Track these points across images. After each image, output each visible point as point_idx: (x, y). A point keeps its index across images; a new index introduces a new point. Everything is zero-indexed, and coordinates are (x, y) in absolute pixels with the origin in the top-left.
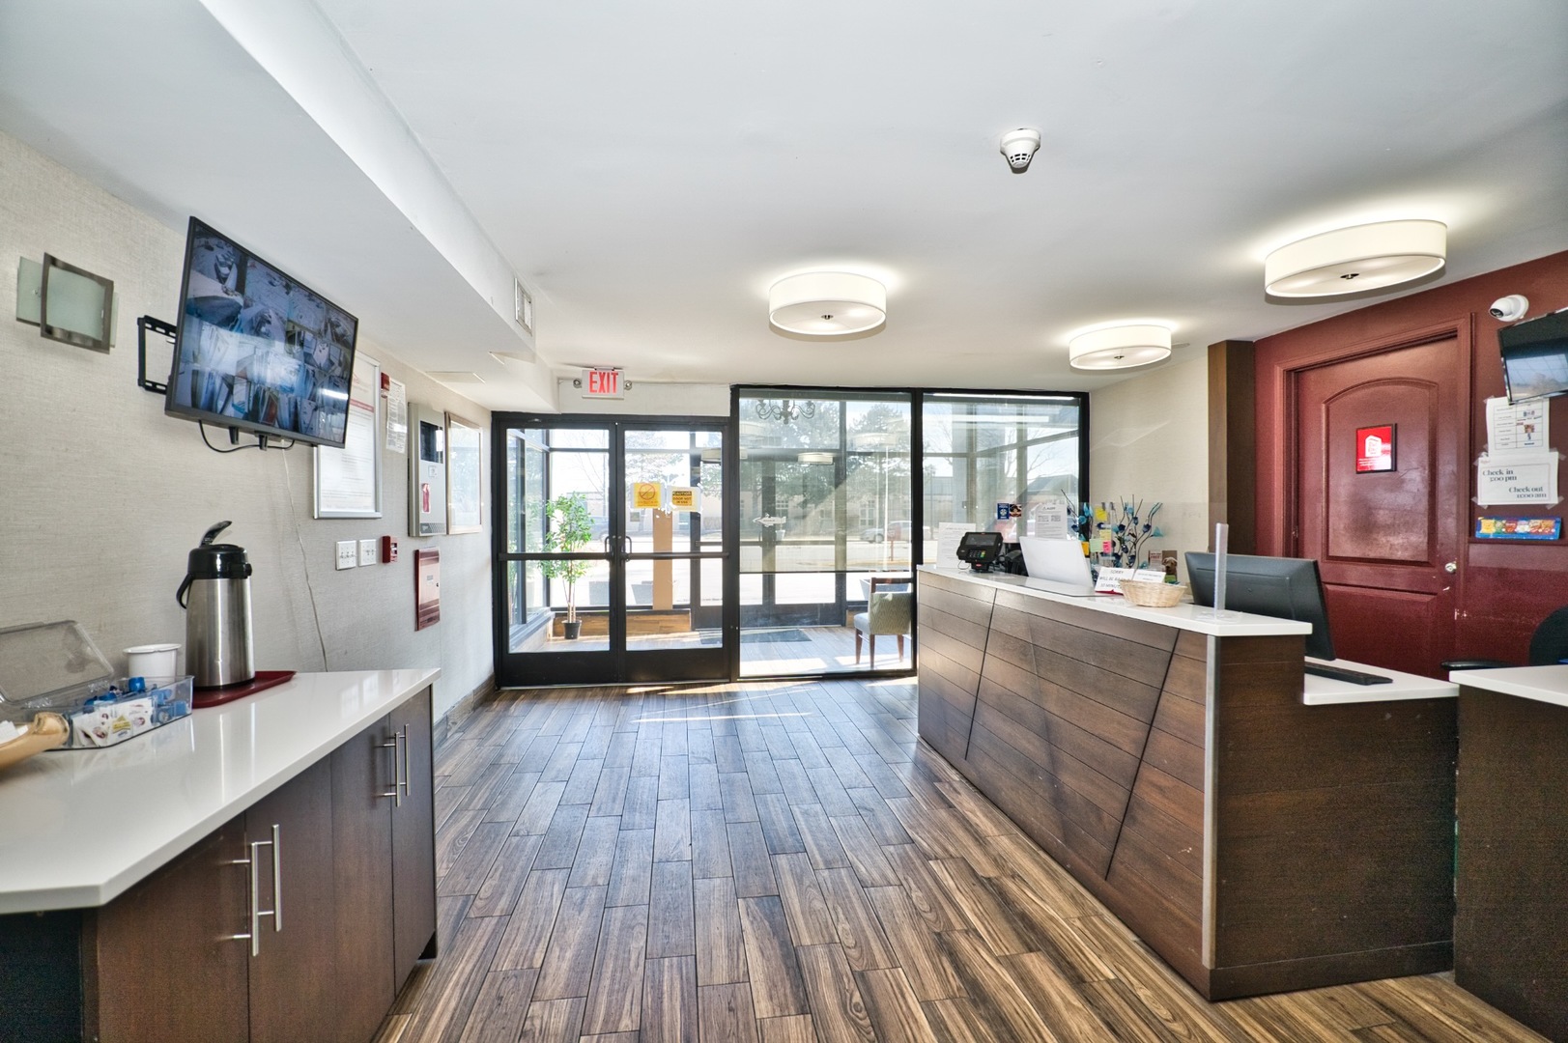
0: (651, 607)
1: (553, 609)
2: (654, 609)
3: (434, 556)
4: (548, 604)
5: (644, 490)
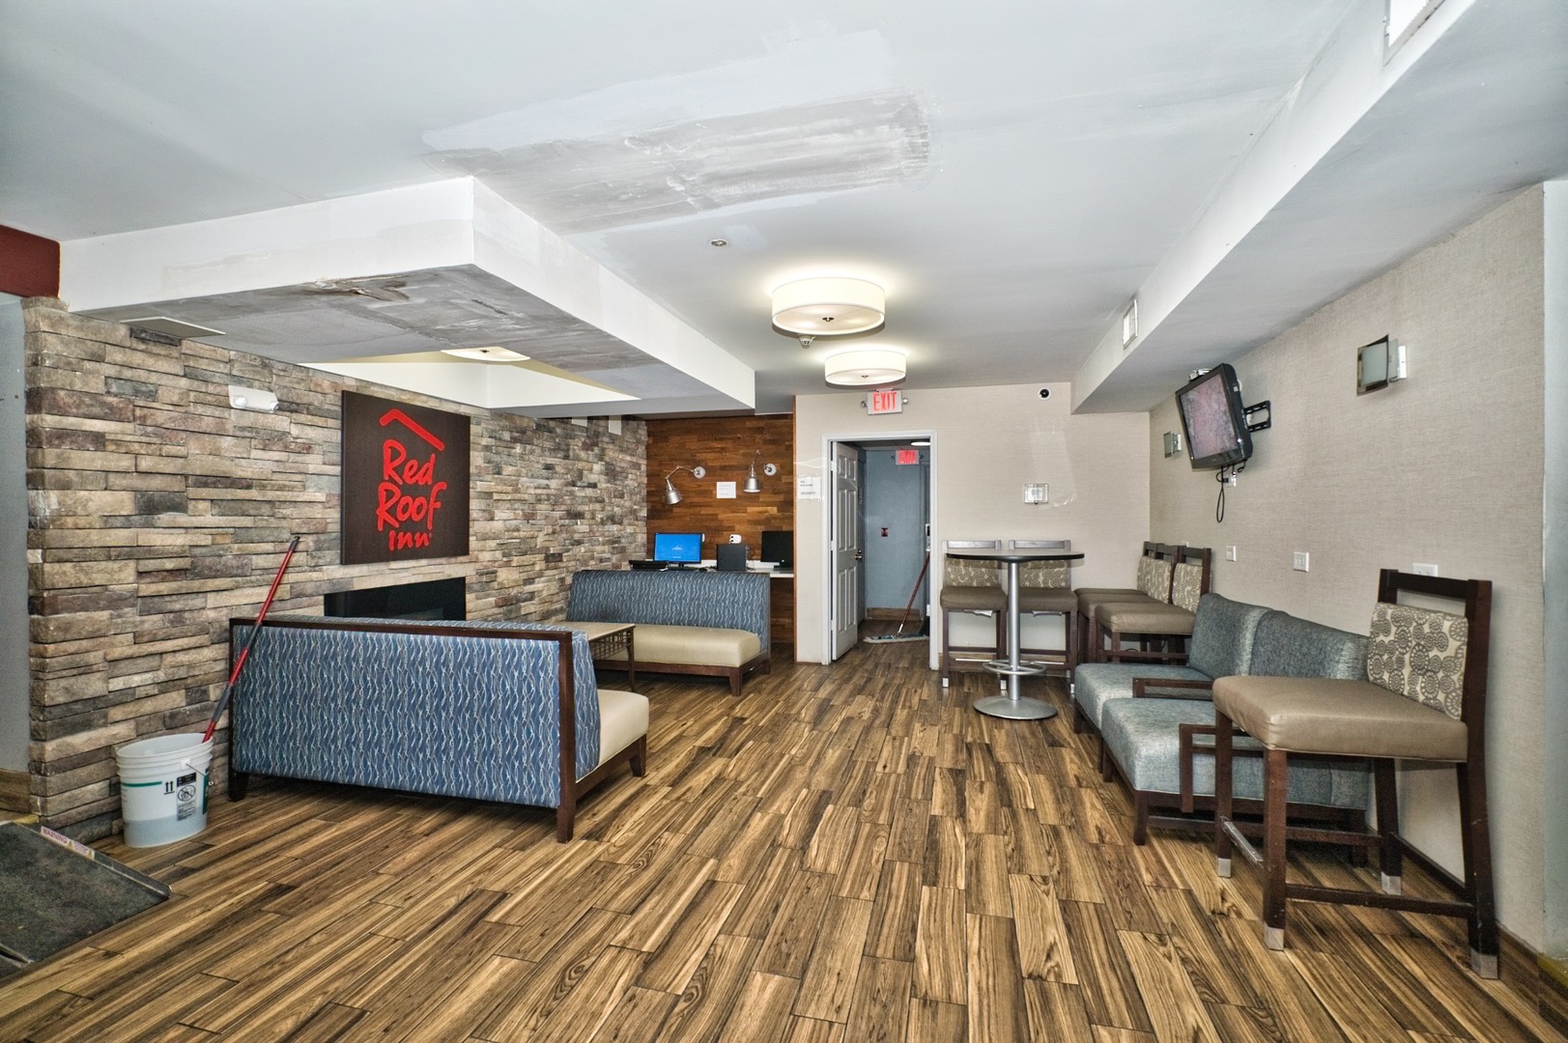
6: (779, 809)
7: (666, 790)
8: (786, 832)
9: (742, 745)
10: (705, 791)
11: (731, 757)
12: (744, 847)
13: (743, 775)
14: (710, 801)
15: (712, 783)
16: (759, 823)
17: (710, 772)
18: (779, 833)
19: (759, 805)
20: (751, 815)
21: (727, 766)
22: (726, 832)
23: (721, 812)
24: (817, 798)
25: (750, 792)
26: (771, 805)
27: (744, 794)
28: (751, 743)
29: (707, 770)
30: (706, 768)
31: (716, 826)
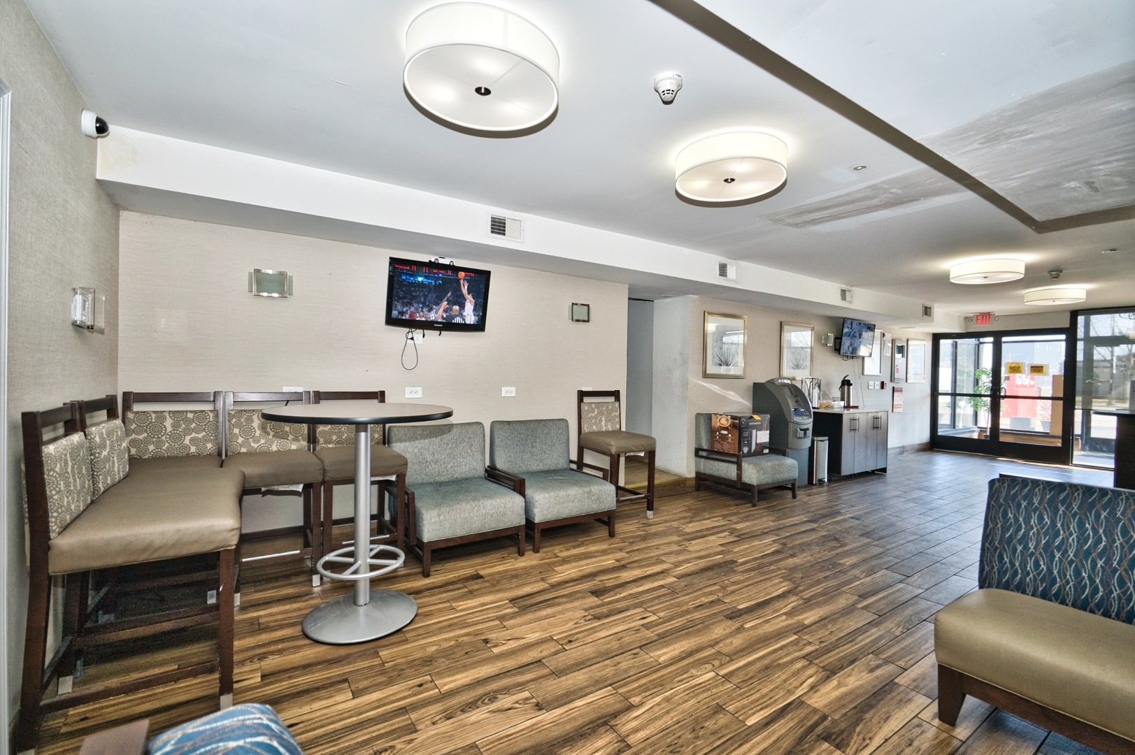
0: (1048, 433)
1: (978, 428)
2: (1050, 434)
3: (900, 390)
4: (976, 424)
5: (1013, 365)
6: (786, 620)
7: (903, 680)
8: (794, 604)
9: (767, 723)
10: (852, 662)
11: (799, 703)
12: (831, 606)
13: (799, 665)
14: (849, 649)
15: (842, 668)
16: (809, 617)
17: (839, 685)
18: (799, 605)
19: (801, 629)
20: (815, 623)
21: (813, 688)
22: (842, 619)
23: (841, 635)
24: (744, 616)
25: (802, 643)
26: (790, 625)
27: (810, 643)
28: (750, 722)
29: (843, 690)
30: (845, 695)
31: (850, 626)
